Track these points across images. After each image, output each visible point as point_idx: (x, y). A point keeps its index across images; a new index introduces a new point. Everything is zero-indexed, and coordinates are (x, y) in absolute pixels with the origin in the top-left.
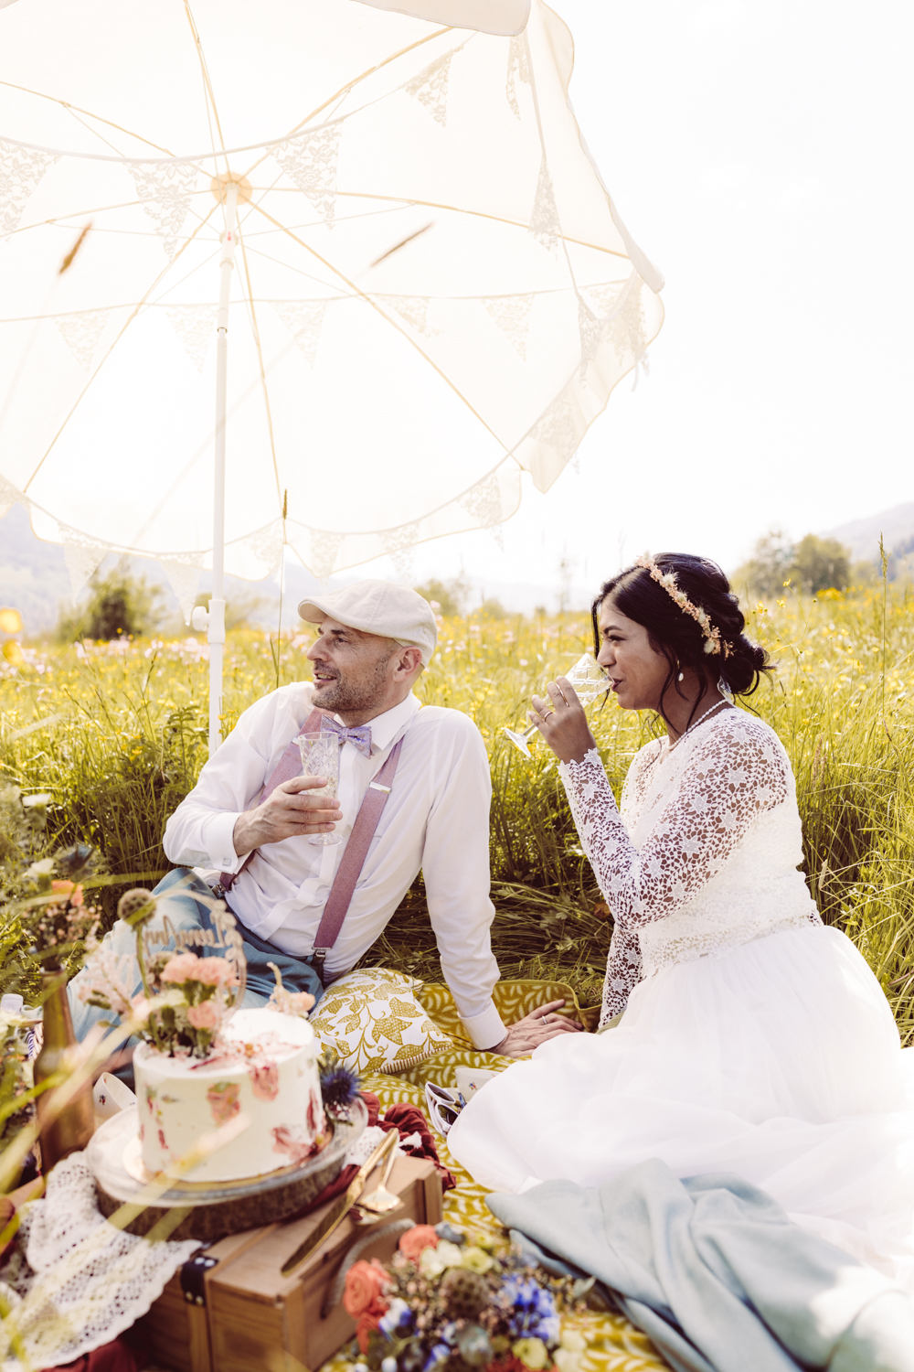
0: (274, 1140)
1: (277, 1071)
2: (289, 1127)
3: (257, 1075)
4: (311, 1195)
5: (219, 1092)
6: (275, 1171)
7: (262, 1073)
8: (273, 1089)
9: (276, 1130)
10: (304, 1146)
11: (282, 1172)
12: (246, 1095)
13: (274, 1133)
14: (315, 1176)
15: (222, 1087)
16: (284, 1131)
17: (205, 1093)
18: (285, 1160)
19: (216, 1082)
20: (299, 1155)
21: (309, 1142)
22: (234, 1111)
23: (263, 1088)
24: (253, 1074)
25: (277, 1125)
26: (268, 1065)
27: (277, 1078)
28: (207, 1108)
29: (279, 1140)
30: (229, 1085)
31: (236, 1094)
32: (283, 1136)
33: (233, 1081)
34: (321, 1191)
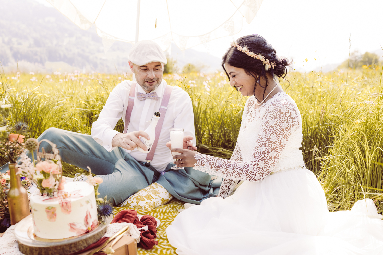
0: (70, 227)
1: (70, 204)
2: (75, 223)
3: (63, 205)
4: (84, 247)
5: (49, 209)
6: (70, 238)
7: (65, 204)
8: (69, 210)
9: (71, 224)
10: (82, 230)
11: (73, 238)
12: (59, 211)
13: (70, 225)
14: (86, 240)
15: (50, 208)
16: (74, 224)
17: (44, 209)
18: (75, 234)
19: (48, 206)
20: (80, 233)
21: (85, 229)
22: (55, 217)
23: (65, 209)
24: (61, 205)
25: (71, 222)
26: (67, 202)
27: (71, 207)
28: (45, 215)
29: (71, 227)
30: (52, 208)
31: (55, 211)
32: (73, 226)
33: (54, 206)
34: (89, 245)
